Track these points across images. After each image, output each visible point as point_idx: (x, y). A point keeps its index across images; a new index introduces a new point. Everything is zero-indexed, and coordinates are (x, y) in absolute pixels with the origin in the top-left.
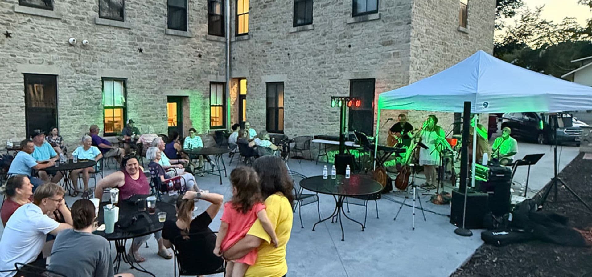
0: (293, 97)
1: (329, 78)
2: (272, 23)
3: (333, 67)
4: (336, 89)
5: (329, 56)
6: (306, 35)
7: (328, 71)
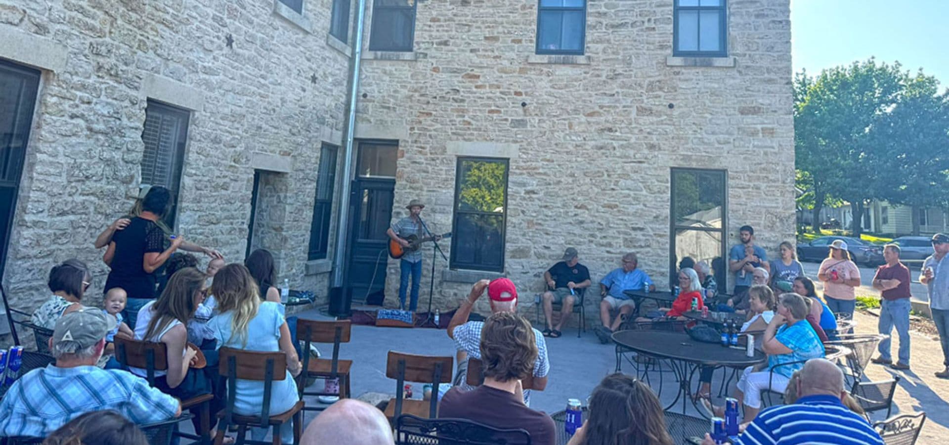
0: (533, 192)
1: (624, 160)
2: (482, 38)
3: (633, 140)
4: (642, 182)
5: (622, 118)
6: (570, 73)
7: (622, 146)
